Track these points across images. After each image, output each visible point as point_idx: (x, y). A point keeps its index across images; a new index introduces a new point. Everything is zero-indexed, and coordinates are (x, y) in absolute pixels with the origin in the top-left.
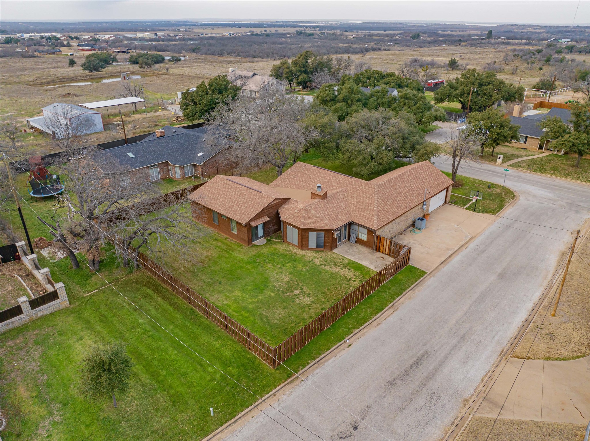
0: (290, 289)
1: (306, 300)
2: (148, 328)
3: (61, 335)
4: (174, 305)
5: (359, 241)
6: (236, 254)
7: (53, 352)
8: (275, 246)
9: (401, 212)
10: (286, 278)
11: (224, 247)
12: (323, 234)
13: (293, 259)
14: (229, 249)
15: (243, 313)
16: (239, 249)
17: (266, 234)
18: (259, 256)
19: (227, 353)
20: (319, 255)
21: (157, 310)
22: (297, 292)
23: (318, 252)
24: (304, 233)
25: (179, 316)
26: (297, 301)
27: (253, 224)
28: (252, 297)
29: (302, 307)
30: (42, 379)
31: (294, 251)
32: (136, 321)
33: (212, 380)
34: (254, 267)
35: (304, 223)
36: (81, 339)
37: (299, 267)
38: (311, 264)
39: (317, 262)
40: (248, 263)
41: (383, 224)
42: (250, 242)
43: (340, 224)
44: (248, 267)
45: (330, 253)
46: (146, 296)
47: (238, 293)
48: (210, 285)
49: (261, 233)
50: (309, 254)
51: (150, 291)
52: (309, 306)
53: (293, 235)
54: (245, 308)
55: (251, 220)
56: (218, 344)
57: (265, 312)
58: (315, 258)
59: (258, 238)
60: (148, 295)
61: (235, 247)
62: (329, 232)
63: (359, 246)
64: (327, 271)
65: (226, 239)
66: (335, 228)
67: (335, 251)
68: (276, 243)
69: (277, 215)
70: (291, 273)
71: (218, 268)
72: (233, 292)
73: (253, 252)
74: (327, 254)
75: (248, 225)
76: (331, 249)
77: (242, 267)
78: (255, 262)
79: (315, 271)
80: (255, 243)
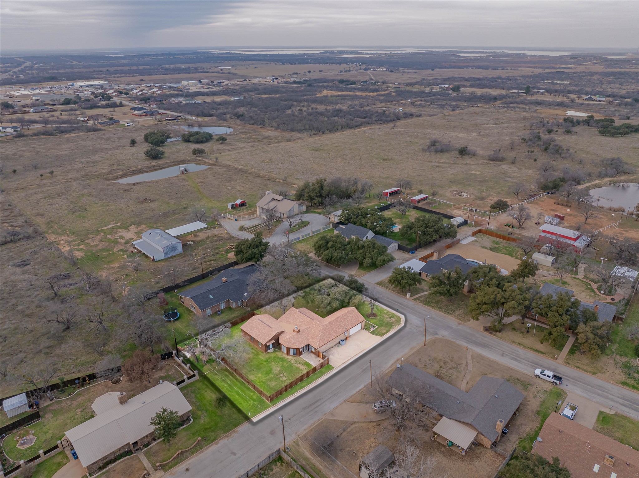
0: (279, 374)
1: (284, 379)
2: (228, 388)
3: (199, 390)
4: (237, 379)
5: (312, 352)
6: (260, 357)
7: (198, 396)
8: (276, 353)
9: (331, 339)
10: (278, 369)
11: (256, 353)
12: (295, 350)
13: (283, 360)
14: (258, 354)
15: (261, 383)
16: (262, 354)
17: (273, 347)
18: (269, 358)
19: (255, 397)
20: (294, 358)
21: (231, 381)
22: (281, 375)
23: (294, 356)
24: (288, 349)
25: (238, 384)
26: (281, 379)
27: (268, 344)
28: (265, 377)
29: (282, 381)
30: (198, 404)
31: (284, 356)
32: (224, 385)
33: (250, 405)
34: (267, 364)
35: (288, 345)
36: (206, 391)
37: (285, 364)
38: (289, 363)
39: (292, 362)
40: (265, 361)
41: (321, 346)
42: (266, 351)
43: (303, 345)
44: (265, 363)
45: (299, 357)
46: (226, 376)
47: (260, 375)
48: (250, 371)
49: (271, 347)
50: (290, 357)
51: (227, 373)
52: (285, 381)
53: (284, 349)
54: (262, 381)
55: (268, 342)
56: (252, 394)
57: (269, 383)
58: (292, 360)
59: (270, 349)
60: (227, 375)
61: (260, 353)
62: (298, 349)
63: (312, 354)
64: (295, 366)
65: (257, 348)
66: (300, 347)
67: (301, 356)
68: (278, 351)
69: (278, 339)
70: (281, 367)
71: (252, 364)
72: (257, 374)
73: (267, 356)
74: (298, 358)
75: (266, 345)
76: (300, 355)
77: (262, 363)
78: (267, 361)
79: (291, 366)
80: (269, 351)
